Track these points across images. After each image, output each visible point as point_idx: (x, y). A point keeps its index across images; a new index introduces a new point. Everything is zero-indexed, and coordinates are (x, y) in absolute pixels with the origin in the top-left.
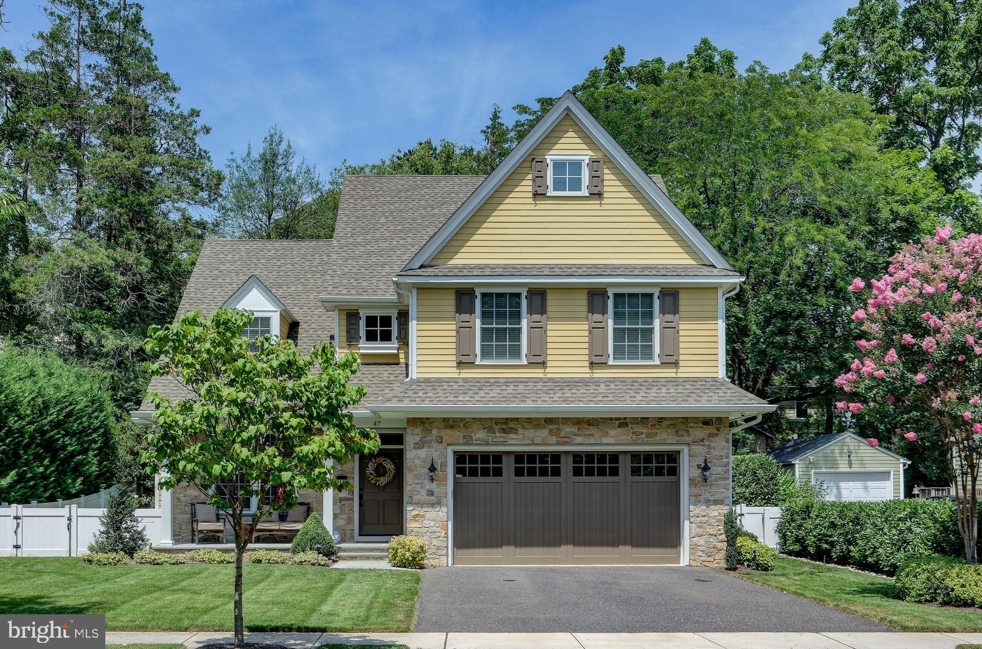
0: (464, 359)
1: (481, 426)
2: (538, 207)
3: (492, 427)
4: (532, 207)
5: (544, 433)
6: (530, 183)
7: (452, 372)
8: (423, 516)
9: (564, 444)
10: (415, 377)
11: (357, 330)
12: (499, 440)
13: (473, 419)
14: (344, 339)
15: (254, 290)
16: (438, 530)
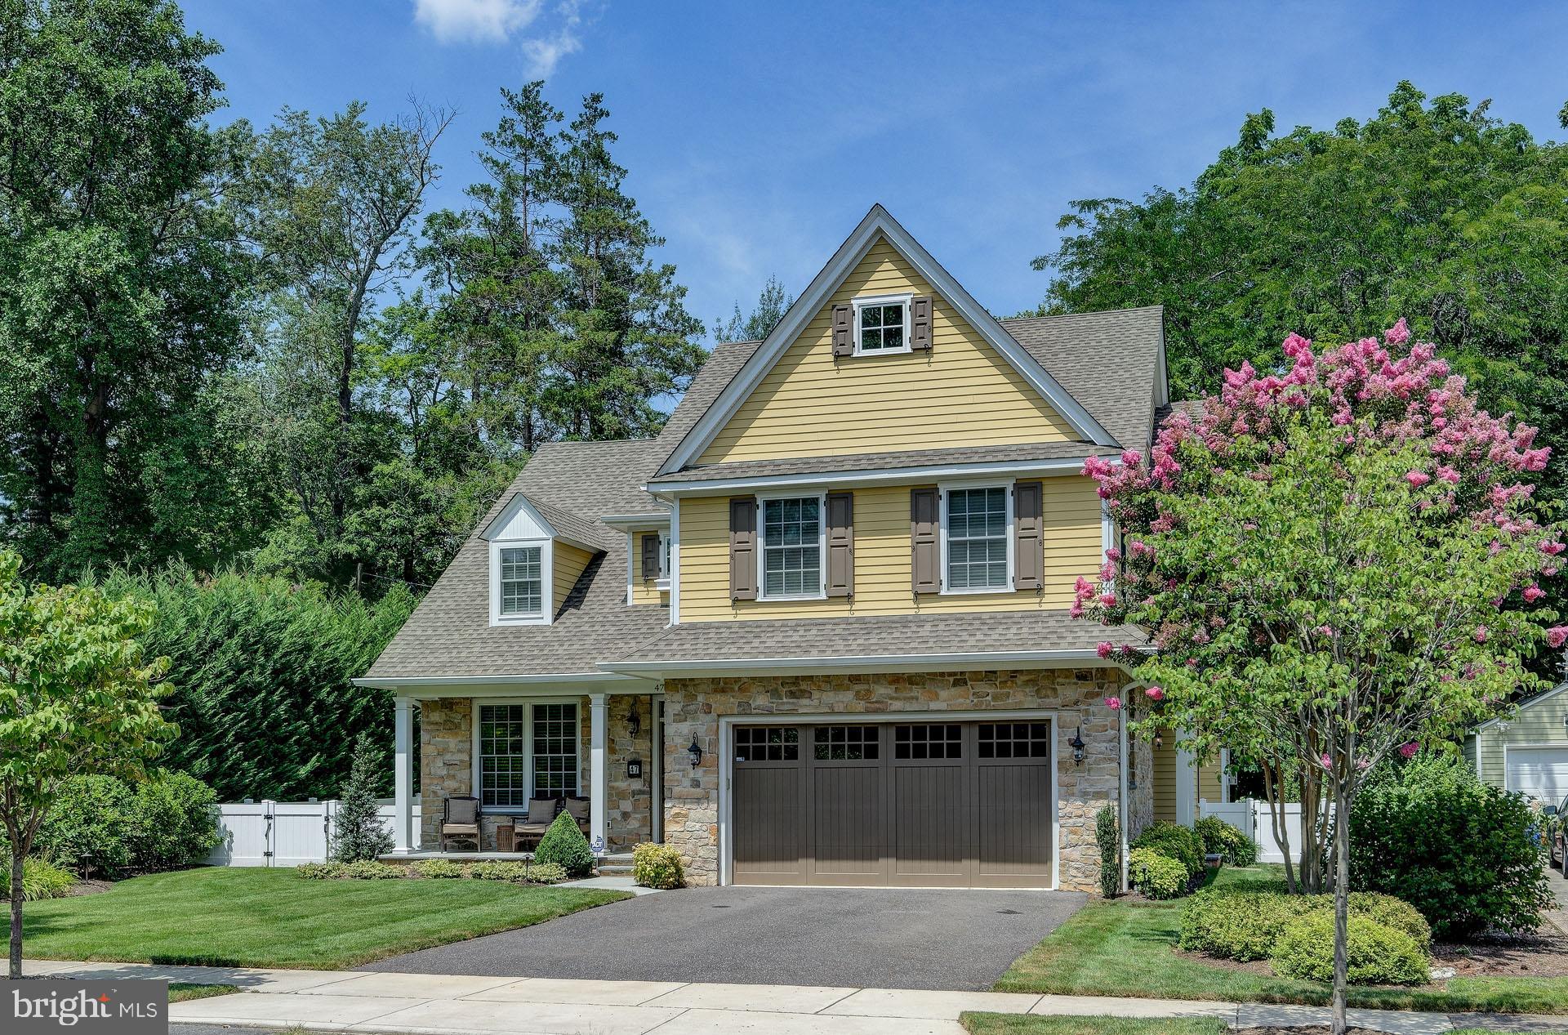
0: (742, 595)
1: (761, 689)
2: (843, 374)
3: (776, 690)
4: (834, 374)
5: (847, 697)
6: (829, 340)
7: (726, 614)
9: (876, 711)
10: (677, 623)
11: (656, 559)
12: (786, 707)
13: (752, 678)
14: (640, 572)
15: (521, 511)
16: (705, 834)
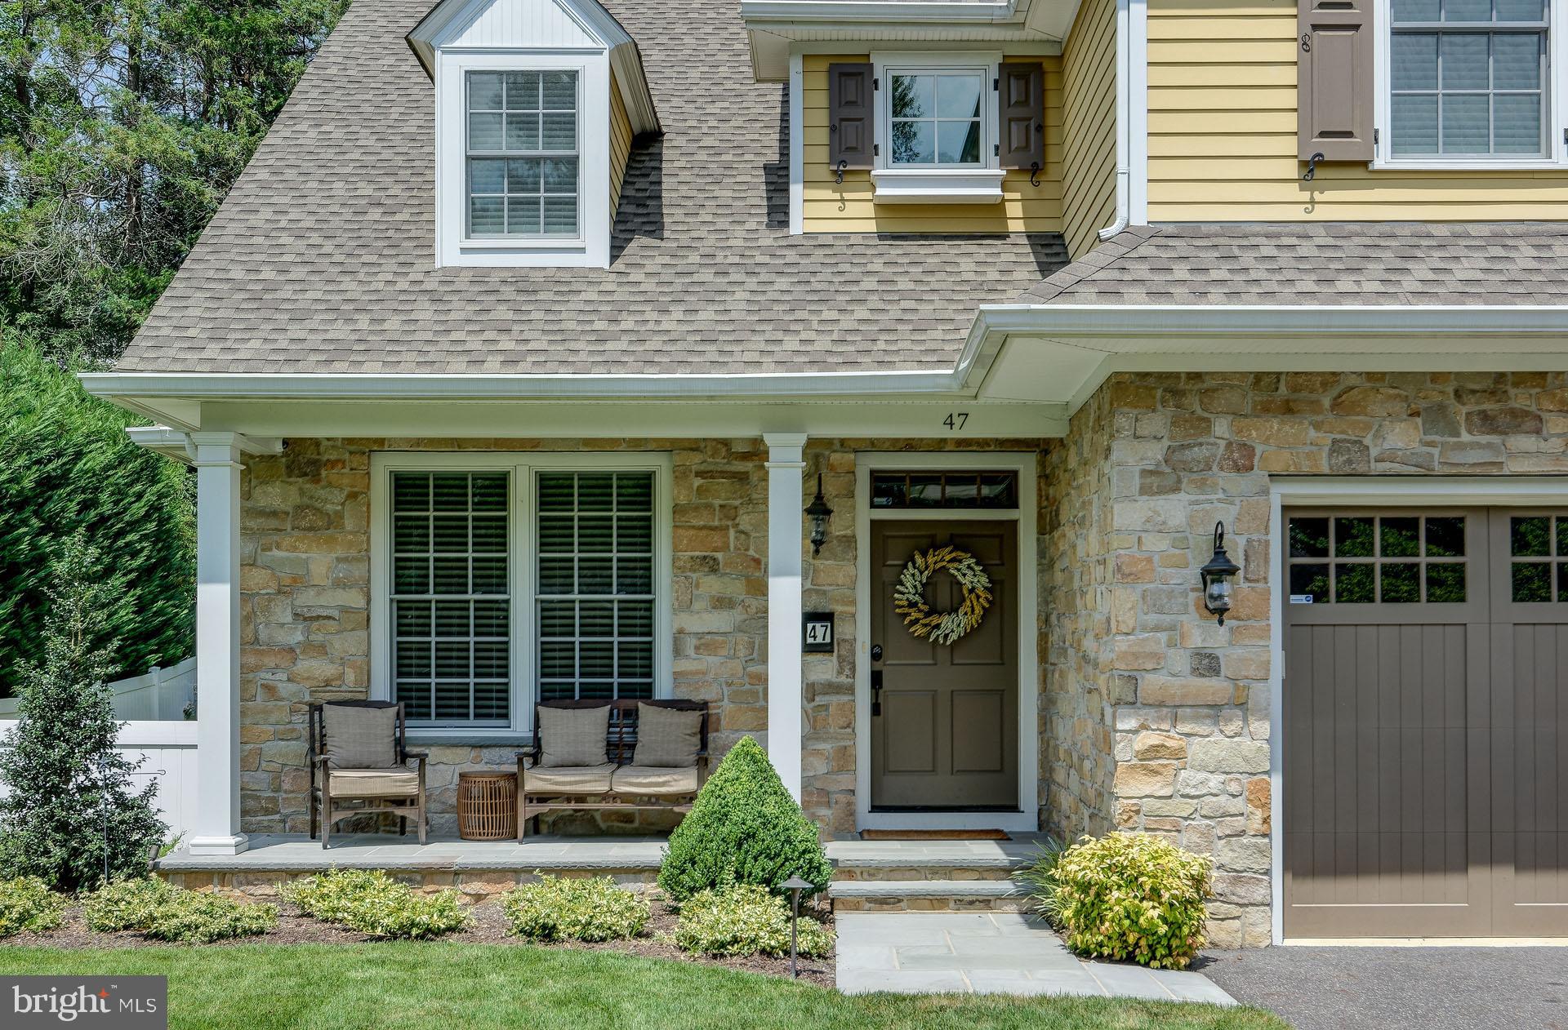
0: (1334, 149)
1: (1399, 407)
3: (1441, 408)
7: (1282, 201)
8: (1178, 754)
10: (1139, 219)
11: (865, 123)
12: (1474, 457)
13: (1370, 376)
14: (823, 154)
16: (1238, 805)
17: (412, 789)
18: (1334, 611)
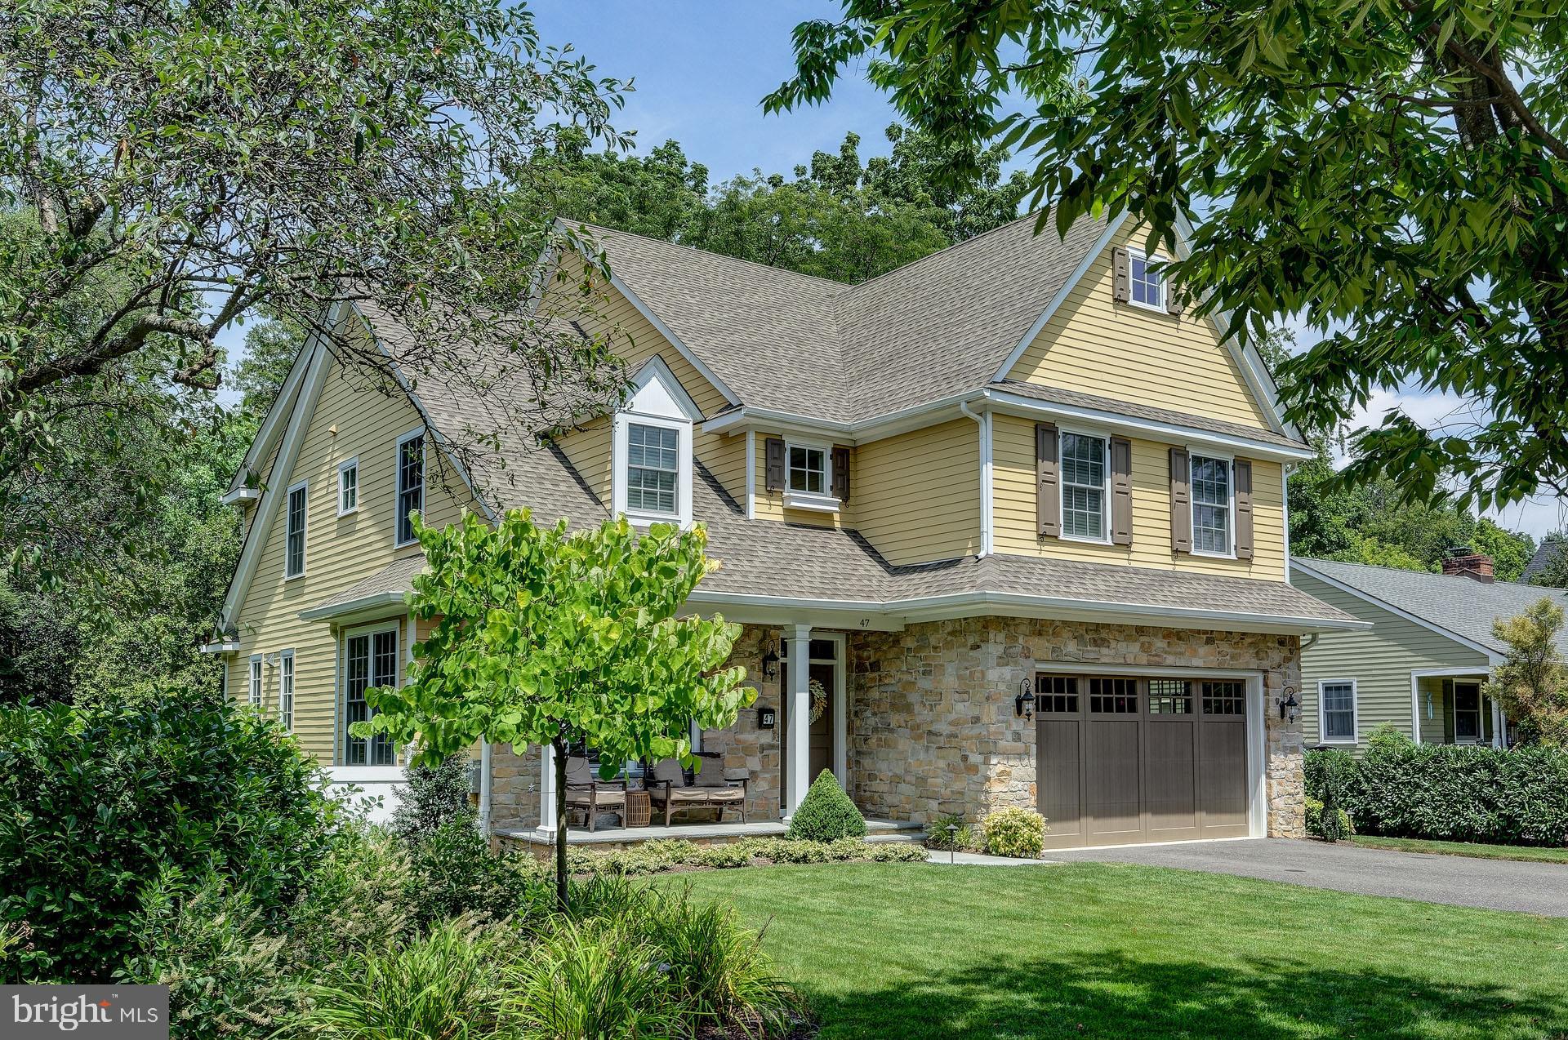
0: (1048, 530)
1: (1071, 634)
2: (1120, 319)
3: (1082, 635)
4: (1112, 317)
5: (1135, 648)
6: (1109, 282)
8: (1009, 774)
9: (1158, 665)
10: (991, 551)
11: (781, 468)
12: (1092, 656)
13: (1063, 622)
14: (764, 482)
15: (654, 379)
16: (1026, 795)
17: (623, 800)
18: (1054, 715)
